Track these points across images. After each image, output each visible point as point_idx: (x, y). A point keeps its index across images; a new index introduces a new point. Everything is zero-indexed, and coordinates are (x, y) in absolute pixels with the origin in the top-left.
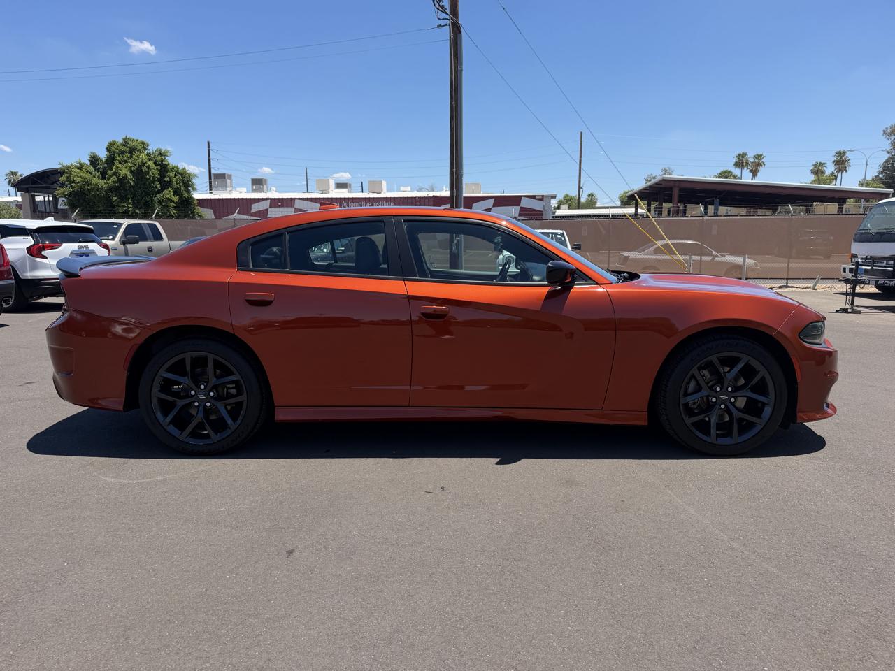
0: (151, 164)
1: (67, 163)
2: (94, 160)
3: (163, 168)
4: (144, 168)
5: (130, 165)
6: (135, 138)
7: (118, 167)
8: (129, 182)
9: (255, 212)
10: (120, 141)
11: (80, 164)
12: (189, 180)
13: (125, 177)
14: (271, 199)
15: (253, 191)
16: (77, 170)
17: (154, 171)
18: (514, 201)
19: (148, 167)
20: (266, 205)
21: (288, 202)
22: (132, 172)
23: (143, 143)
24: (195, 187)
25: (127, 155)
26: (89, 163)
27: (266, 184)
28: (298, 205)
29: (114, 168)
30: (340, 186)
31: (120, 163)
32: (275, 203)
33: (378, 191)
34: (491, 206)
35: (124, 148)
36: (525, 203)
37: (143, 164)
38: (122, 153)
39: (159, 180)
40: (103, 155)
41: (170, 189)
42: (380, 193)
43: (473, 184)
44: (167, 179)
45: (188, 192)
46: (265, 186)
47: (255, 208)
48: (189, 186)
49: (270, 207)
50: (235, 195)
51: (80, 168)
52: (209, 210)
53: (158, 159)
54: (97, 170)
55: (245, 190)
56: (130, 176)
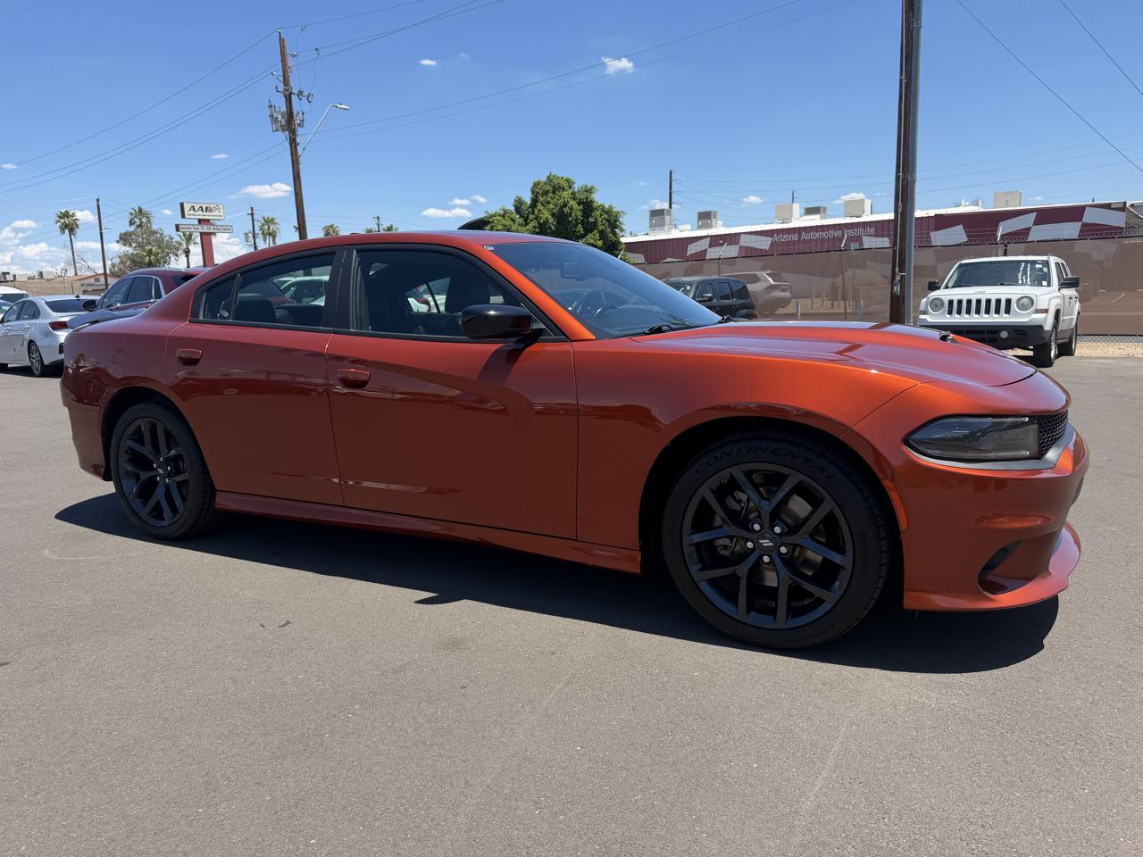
0: (573, 203)
1: (491, 211)
2: (519, 205)
3: (588, 206)
4: (566, 210)
5: (551, 206)
6: (560, 176)
7: (540, 210)
8: (550, 227)
9: (692, 255)
10: (544, 179)
11: (504, 211)
12: (616, 221)
13: (546, 222)
14: (711, 236)
15: (700, 227)
16: (499, 218)
17: (577, 211)
18: (1074, 213)
19: (571, 209)
20: (704, 244)
21: (732, 239)
22: (553, 215)
23: (568, 180)
24: (623, 227)
25: (550, 194)
26: (513, 209)
27: (715, 217)
28: (744, 241)
29: (536, 211)
30: (810, 211)
31: (543, 205)
32: (716, 241)
33: (859, 214)
34: (1031, 225)
35: (548, 188)
36: (1089, 217)
37: (565, 205)
38: (546, 193)
39: (582, 223)
40: (527, 199)
41: (595, 231)
42: (860, 217)
43: (1008, 193)
44: (591, 220)
45: (615, 234)
46: (714, 221)
47: (692, 249)
48: (616, 227)
49: (710, 247)
50: (675, 234)
51: (503, 216)
52: (639, 255)
53: (583, 197)
54: (521, 216)
55: (689, 227)
56: (551, 220)
